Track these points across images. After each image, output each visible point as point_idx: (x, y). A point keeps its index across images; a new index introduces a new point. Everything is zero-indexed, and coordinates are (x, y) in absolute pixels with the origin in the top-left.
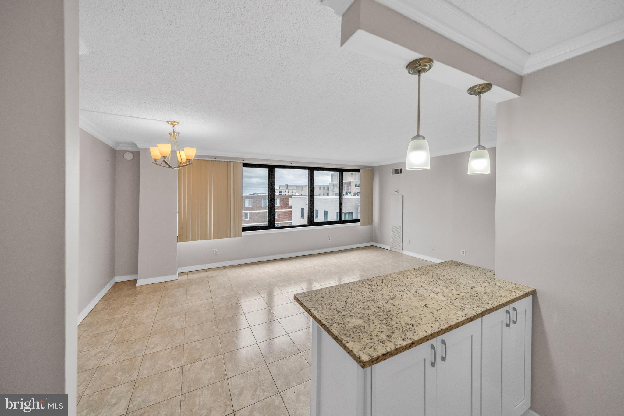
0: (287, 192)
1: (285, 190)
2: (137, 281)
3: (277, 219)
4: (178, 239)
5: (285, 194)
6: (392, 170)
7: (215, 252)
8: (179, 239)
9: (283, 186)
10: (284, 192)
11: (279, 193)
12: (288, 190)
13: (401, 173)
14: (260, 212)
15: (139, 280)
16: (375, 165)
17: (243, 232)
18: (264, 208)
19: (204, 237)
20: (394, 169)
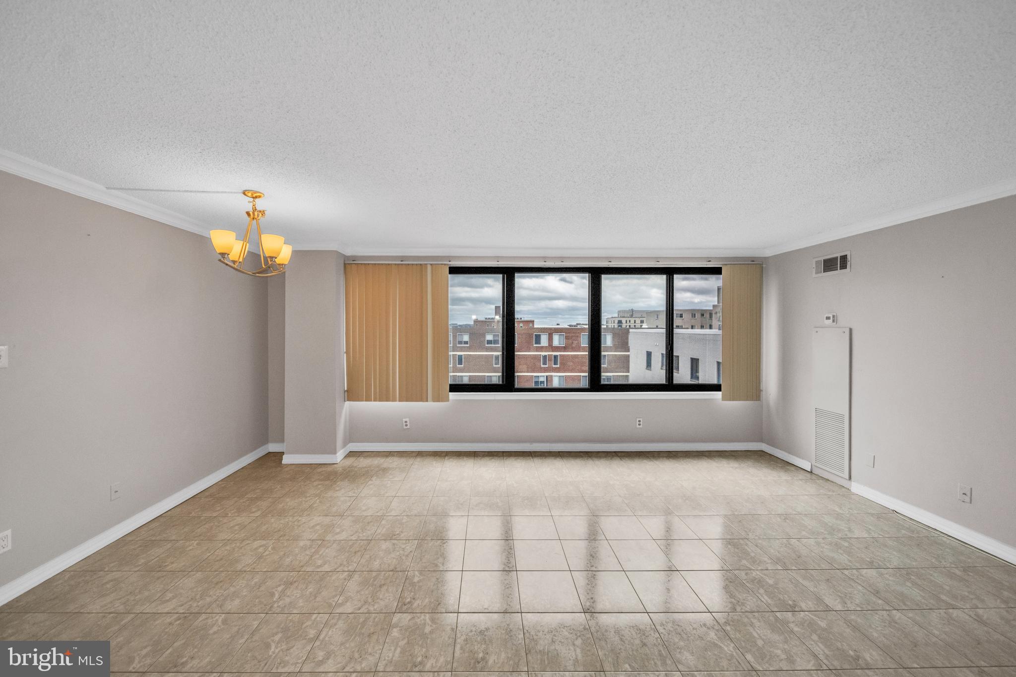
0: (631, 322)
1: (628, 319)
2: (284, 456)
3: (606, 368)
4: (346, 395)
5: (628, 324)
6: (817, 262)
7: (404, 424)
8: (348, 396)
9: (624, 312)
10: (626, 322)
11: (618, 323)
12: (634, 319)
13: (844, 266)
14: (578, 355)
15: (286, 455)
16: (768, 253)
17: (450, 393)
18: (583, 349)
19: (385, 396)
20: (822, 259)
